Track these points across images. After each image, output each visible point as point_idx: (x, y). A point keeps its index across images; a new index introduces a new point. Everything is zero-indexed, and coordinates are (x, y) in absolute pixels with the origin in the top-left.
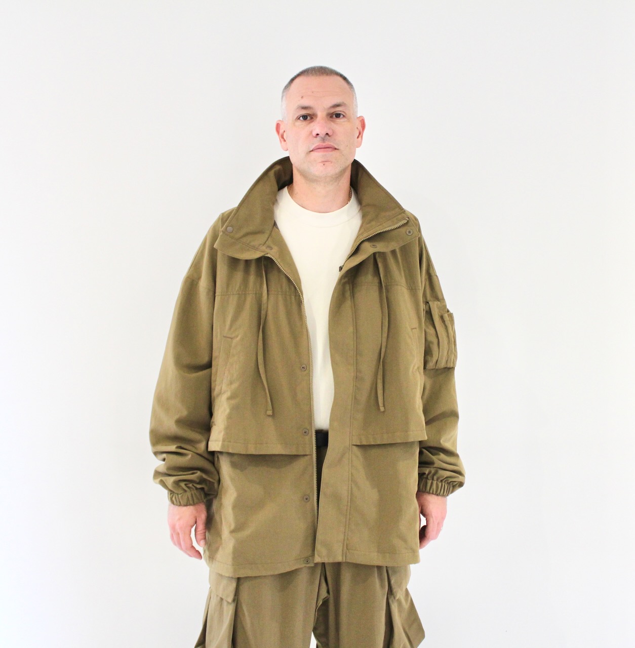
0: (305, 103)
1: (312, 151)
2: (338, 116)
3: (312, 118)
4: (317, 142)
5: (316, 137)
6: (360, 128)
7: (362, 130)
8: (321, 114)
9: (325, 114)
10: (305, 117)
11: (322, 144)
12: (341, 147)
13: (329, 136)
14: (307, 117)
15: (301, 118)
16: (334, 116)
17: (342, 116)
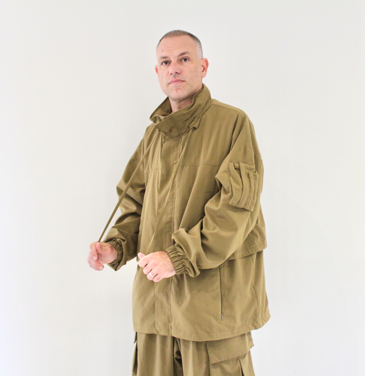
0: (164, 54)
1: (170, 83)
2: (185, 60)
3: (170, 63)
4: (171, 78)
5: (171, 75)
6: (205, 65)
7: (206, 67)
8: (174, 60)
9: (176, 60)
10: (166, 63)
11: (174, 79)
12: (187, 80)
13: (179, 74)
14: (167, 62)
15: (164, 64)
16: (183, 61)
17: (188, 60)
